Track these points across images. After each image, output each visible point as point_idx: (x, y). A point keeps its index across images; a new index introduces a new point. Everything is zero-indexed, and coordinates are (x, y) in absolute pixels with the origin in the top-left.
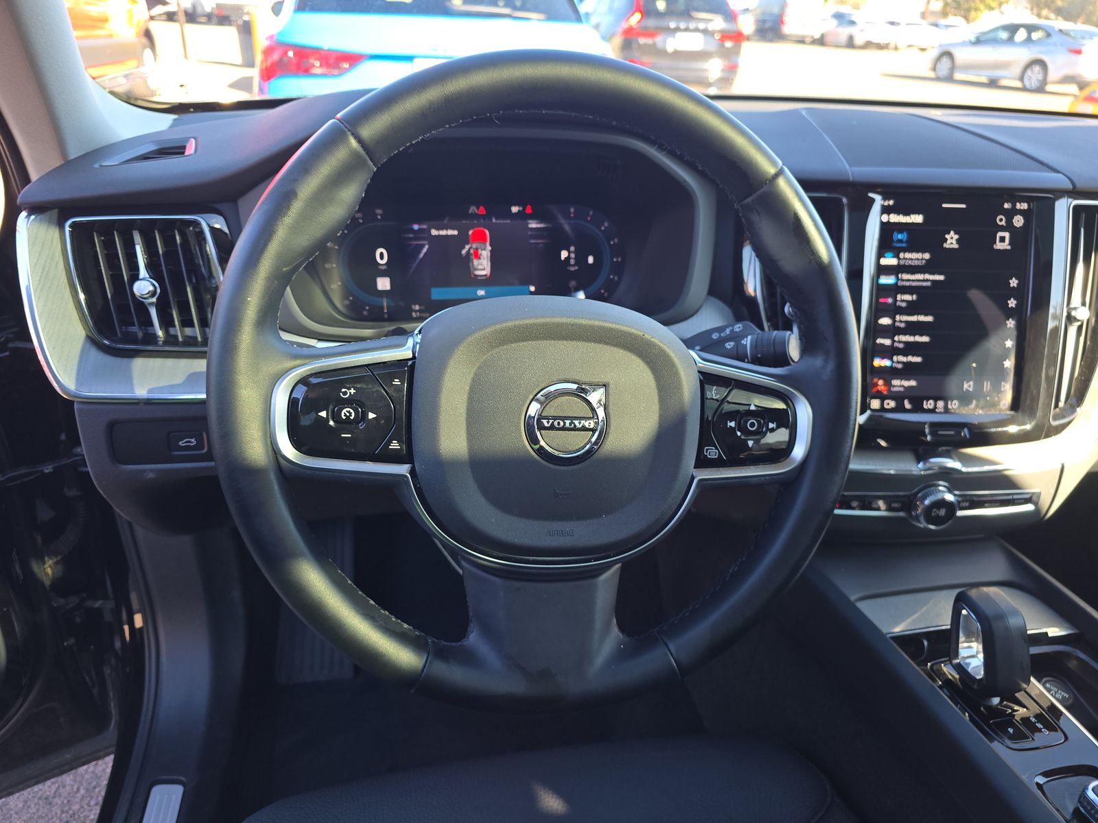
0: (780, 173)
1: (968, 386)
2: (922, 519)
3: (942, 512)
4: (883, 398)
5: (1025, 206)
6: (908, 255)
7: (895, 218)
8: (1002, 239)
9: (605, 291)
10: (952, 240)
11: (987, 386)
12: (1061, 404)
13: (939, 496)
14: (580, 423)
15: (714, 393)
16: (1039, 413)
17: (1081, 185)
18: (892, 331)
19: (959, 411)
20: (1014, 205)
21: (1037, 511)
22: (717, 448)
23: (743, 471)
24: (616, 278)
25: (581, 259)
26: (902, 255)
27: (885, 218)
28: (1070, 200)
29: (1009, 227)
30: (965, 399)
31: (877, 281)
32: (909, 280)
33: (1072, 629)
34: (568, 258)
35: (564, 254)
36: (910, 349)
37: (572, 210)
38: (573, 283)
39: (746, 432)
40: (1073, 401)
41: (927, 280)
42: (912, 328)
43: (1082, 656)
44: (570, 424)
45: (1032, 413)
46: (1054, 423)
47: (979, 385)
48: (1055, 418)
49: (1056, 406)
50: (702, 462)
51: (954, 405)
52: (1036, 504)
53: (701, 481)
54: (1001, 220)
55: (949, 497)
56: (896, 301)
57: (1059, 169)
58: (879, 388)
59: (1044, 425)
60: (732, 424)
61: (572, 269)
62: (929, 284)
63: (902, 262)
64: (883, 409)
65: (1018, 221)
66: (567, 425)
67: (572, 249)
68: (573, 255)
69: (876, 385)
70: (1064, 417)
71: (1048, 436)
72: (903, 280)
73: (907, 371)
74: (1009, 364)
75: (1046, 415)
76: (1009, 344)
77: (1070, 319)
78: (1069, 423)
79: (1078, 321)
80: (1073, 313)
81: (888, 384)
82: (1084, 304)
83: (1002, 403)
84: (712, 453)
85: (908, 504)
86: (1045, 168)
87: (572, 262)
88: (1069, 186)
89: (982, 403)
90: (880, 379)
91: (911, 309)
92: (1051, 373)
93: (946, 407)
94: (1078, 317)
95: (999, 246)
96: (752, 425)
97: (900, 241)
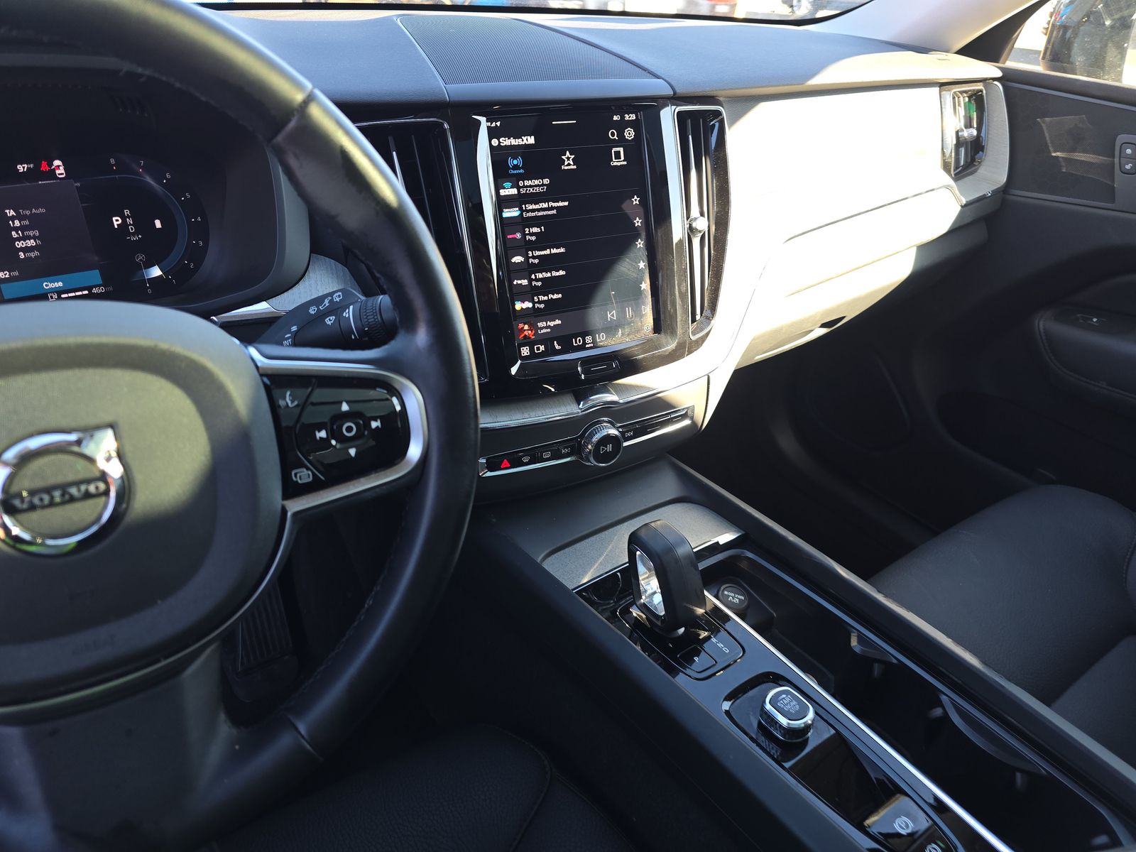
0: (310, 99)
1: (612, 315)
2: (592, 459)
3: (609, 448)
4: (531, 344)
5: (633, 117)
6: (527, 183)
7: (506, 142)
8: (618, 155)
9: (190, 262)
10: (569, 162)
11: (629, 312)
12: (698, 317)
13: (604, 433)
14: (79, 490)
15: (288, 400)
16: (679, 331)
17: (681, 90)
18: (527, 269)
19: (608, 343)
20: (622, 117)
21: (694, 424)
22: (308, 469)
23: (351, 487)
24: (201, 244)
25: (144, 224)
26: (521, 183)
27: (495, 142)
28: (674, 107)
29: (622, 141)
30: (611, 329)
31: (501, 215)
32: (533, 211)
33: (738, 532)
34: (124, 225)
35: (117, 221)
36: (549, 285)
37: (112, 161)
38: (140, 257)
39: (342, 439)
40: (707, 312)
41: (552, 208)
42: (547, 263)
43: (750, 555)
44: (63, 495)
45: (673, 332)
46: (693, 338)
47: (622, 312)
48: (694, 334)
49: (694, 320)
50: (292, 489)
51: (601, 338)
52: (692, 418)
53: (295, 514)
54: (613, 135)
55: (613, 432)
56: (524, 235)
57: (659, 74)
58: (526, 333)
59: (685, 342)
60: (323, 434)
61: (135, 238)
62: (554, 212)
63: (523, 191)
64: (533, 355)
65: (629, 134)
66: (58, 499)
67: (127, 212)
68: (130, 221)
69: (522, 330)
70: (702, 330)
71: (690, 352)
72: (528, 211)
73: (551, 310)
74: (646, 286)
75: (686, 332)
76: (642, 265)
77: (692, 230)
78: (708, 334)
79: (700, 232)
80: (694, 225)
81: (533, 327)
82: (702, 214)
83: (645, 328)
84: (303, 476)
85: (577, 449)
86: (646, 73)
87: (132, 229)
88: (670, 92)
89: (627, 330)
90: (525, 324)
91: (542, 242)
92: (683, 289)
93: (594, 342)
94: (699, 228)
95: (615, 163)
96: (350, 429)
97: (516, 167)
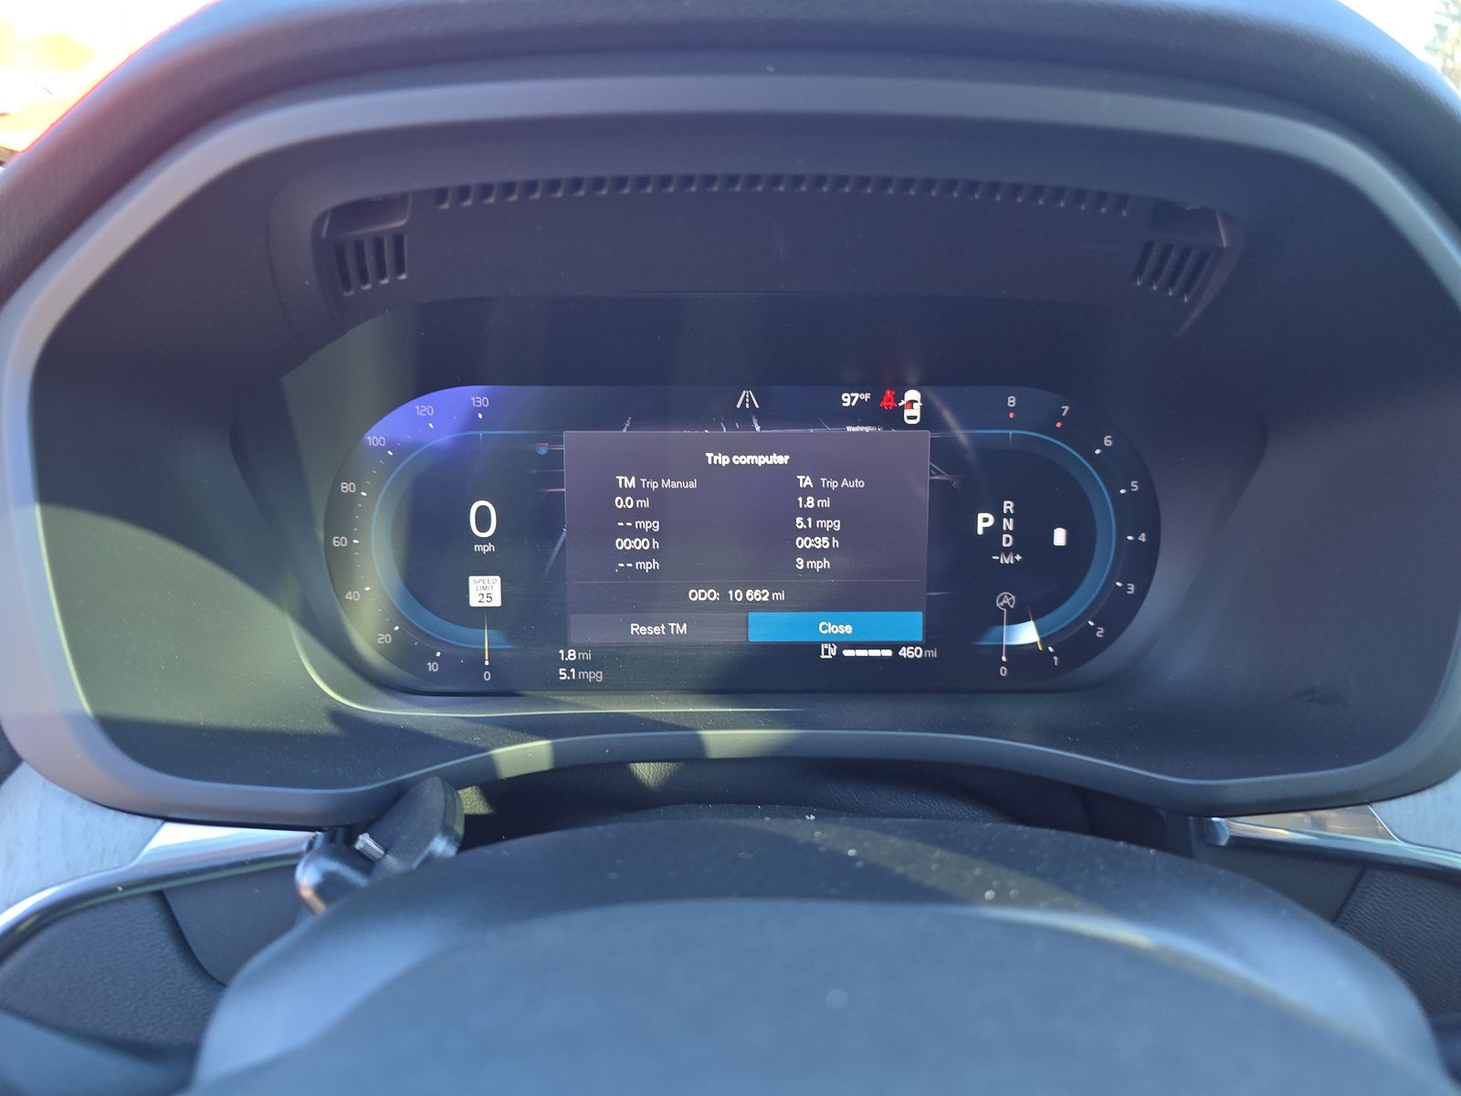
9: (1097, 624)
24: (1132, 588)
25: (1032, 536)
34: (995, 532)
35: (984, 521)
37: (1012, 401)
38: (1006, 600)
61: (1009, 560)
67: (1008, 506)
68: (1008, 524)
87: (1007, 541)
